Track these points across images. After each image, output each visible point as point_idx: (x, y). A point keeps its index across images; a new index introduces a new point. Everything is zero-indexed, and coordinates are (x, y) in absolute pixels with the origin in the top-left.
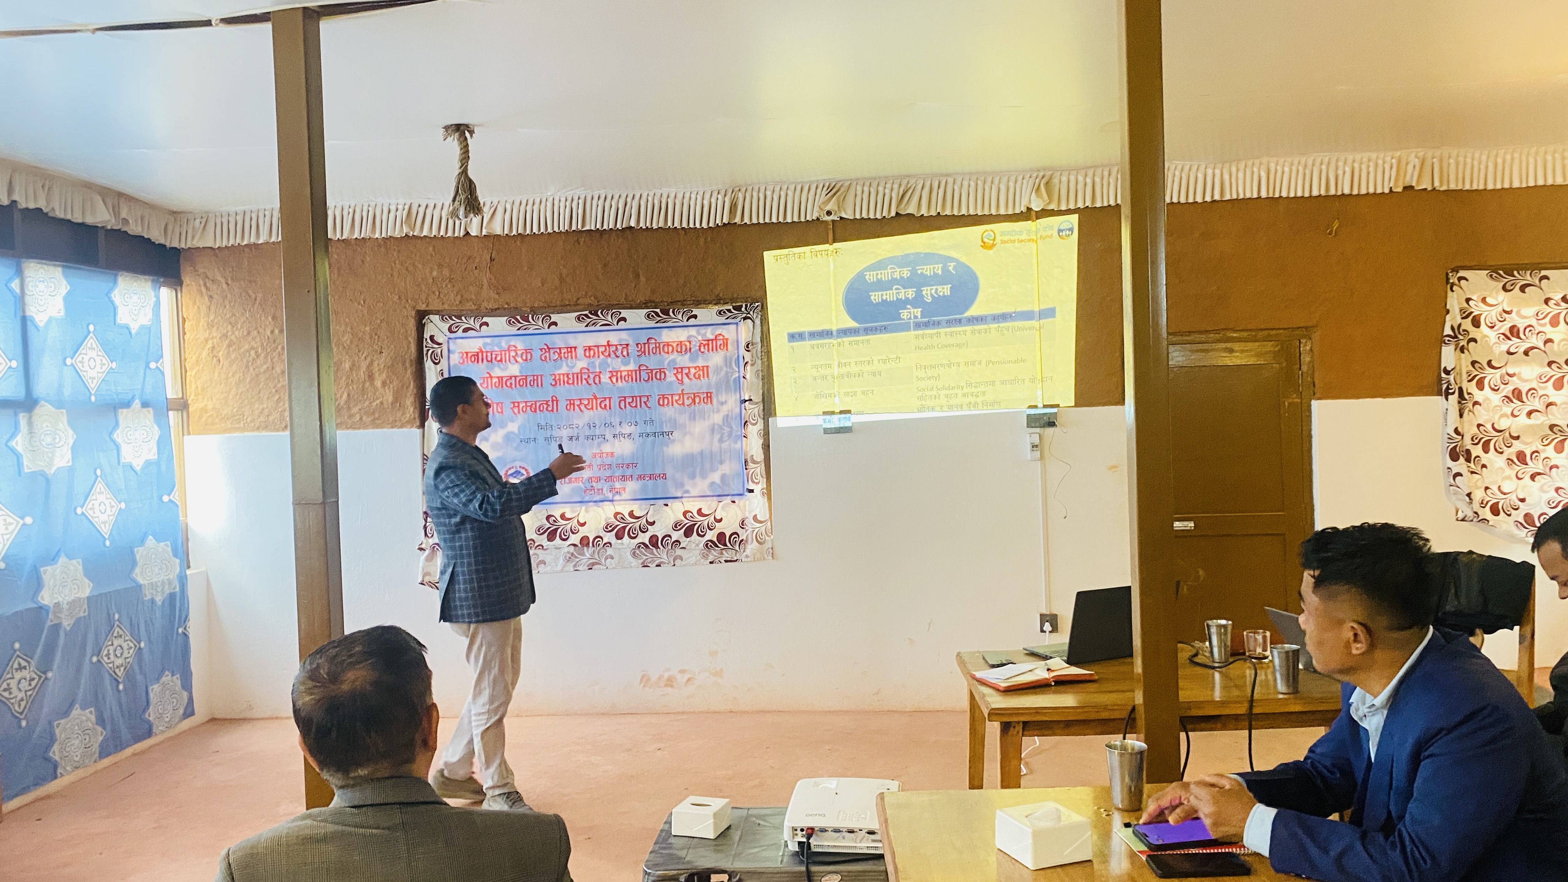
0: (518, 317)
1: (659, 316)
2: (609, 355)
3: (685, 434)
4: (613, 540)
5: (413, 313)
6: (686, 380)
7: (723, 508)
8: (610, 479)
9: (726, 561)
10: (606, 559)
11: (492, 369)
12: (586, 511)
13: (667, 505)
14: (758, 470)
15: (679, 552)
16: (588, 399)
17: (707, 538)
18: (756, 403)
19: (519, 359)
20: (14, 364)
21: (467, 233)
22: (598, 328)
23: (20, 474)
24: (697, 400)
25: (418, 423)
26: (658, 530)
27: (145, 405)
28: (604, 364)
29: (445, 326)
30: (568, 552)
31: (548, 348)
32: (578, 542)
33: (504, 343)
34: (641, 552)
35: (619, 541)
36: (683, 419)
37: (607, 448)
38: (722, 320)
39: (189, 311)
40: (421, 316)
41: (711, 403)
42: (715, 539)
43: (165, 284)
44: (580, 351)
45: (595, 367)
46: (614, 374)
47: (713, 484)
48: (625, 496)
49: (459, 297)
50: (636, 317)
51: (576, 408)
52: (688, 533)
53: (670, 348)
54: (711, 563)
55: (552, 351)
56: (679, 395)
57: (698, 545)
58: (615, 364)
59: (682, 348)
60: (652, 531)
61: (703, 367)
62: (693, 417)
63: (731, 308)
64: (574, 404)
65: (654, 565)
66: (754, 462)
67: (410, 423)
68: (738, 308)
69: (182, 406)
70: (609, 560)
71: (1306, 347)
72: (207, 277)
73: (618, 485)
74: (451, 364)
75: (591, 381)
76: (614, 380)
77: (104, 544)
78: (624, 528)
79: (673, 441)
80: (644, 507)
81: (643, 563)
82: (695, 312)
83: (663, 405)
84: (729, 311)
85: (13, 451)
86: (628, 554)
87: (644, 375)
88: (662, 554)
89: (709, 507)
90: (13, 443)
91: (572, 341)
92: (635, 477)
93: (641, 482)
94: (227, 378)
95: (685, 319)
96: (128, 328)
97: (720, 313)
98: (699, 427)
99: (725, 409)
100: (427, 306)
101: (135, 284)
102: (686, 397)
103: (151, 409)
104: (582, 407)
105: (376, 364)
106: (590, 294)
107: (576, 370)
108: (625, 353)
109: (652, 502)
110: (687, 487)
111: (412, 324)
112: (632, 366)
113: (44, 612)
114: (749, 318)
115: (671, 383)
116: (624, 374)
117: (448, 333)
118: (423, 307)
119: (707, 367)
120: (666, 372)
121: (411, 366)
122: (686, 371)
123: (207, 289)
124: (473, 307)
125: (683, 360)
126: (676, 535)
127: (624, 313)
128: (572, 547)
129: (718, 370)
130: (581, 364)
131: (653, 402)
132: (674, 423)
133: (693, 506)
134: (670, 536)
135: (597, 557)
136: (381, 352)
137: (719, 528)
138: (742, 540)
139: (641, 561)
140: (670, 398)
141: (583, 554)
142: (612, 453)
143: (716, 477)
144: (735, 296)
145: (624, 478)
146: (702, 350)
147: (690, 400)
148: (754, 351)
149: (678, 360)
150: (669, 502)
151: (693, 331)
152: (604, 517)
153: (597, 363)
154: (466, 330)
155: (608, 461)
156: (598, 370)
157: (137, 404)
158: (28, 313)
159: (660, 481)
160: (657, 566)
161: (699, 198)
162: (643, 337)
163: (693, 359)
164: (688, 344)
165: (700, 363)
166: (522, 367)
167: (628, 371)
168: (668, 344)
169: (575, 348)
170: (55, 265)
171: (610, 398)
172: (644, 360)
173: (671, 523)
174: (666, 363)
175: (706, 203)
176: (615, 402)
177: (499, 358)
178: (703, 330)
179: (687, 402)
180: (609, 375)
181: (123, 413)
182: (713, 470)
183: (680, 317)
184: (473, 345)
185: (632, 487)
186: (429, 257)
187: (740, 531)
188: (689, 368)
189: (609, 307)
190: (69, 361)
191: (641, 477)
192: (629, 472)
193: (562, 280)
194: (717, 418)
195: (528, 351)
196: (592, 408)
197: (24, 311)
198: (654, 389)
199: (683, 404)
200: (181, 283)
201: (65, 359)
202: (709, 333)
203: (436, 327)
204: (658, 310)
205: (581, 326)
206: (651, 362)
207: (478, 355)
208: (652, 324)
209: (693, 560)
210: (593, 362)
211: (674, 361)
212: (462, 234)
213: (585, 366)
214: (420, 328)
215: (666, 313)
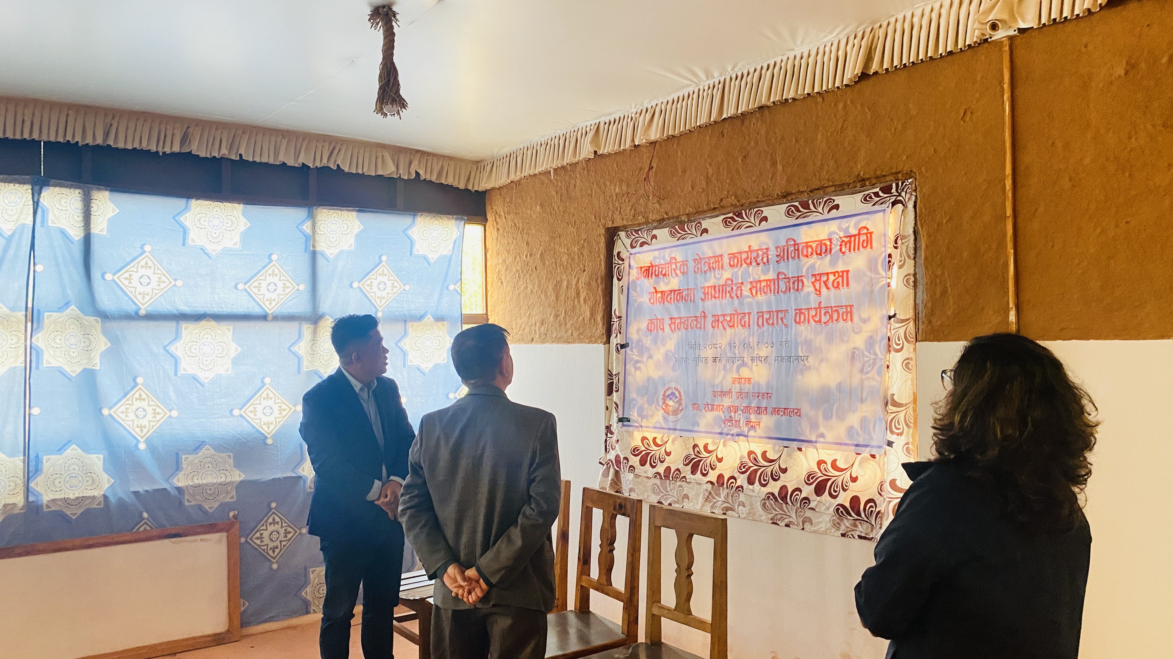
0: (677, 227)
1: (799, 211)
2: (751, 263)
3: (821, 360)
4: (745, 485)
5: (603, 231)
6: (824, 290)
7: (861, 463)
8: (747, 409)
9: (860, 537)
10: (739, 505)
11: (657, 283)
12: (724, 445)
13: (800, 449)
14: (902, 415)
15: (809, 514)
16: (730, 315)
17: (839, 501)
18: (903, 321)
19: (678, 272)
20: (302, 287)
21: (634, 144)
22: (743, 230)
24: (835, 316)
25: (605, 340)
26: (790, 481)
27: (439, 319)
28: (746, 274)
30: (706, 490)
31: (700, 259)
32: (714, 480)
33: (667, 255)
34: (771, 504)
35: (751, 487)
36: (820, 340)
38: (868, 207)
40: (611, 234)
41: (852, 320)
42: (847, 505)
43: (470, 221)
44: (726, 260)
45: (737, 278)
46: (754, 285)
47: (850, 429)
48: (760, 432)
50: (777, 214)
51: (720, 325)
52: (819, 490)
53: (810, 250)
54: (843, 535)
55: (703, 262)
56: (816, 309)
57: (828, 509)
58: (756, 273)
59: (822, 249)
60: (783, 480)
61: (843, 272)
62: (830, 339)
63: (877, 190)
64: (718, 321)
65: (783, 524)
67: (600, 339)
68: (887, 190)
70: (741, 507)
73: (753, 417)
75: (733, 295)
76: (754, 292)
78: (756, 471)
79: (809, 368)
80: (777, 447)
81: (772, 519)
82: (838, 200)
83: (799, 323)
84: (876, 194)
86: (759, 504)
87: (782, 286)
88: (792, 513)
89: (846, 461)
91: (720, 249)
92: (769, 410)
93: (775, 417)
95: (826, 210)
96: (425, 258)
97: (865, 200)
98: (837, 352)
99: (868, 328)
100: (613, 222)
101: (436, 222)
102: (823, 312)
103: (445, 323)
104: (725, 324)
105: (580, 281)
106: (731, 193)
107: (722, 282)
108: (765, 260)
109: (786, 443)
110: (822, 430)
111: (604, 243)
112: (771, 275)
113: (302, 482)
114: (900, 202)
115: (808, 294)
116: (763, 284)
117: (630, 249)
118: (610, 225)
119: (848, 271)
120: (805, 280)
121: (602, 283)
122: (824, 278)
123: (497, 224)
124: (643, 220)
125: (823, 264)
126: (807, 491)
127: (766, 211)
128: (710, 485)
129: (860, 275)
130: (727, 274)
131: (789, 319)
132: (810, 345)
133: (828, 456)
134: (800, 490)
135: (730, 501)
137: (854, 489)
138: (879, 512)
139: (771, 516)
140: (806, 313)
141: (719, 495)
142: (749, 379)
143: (853, 419)
144: (878, 173)
145: (759, 410)
146: (843, 250)
147: (828, 316)
148: (904, 248)
149: (817, 265)
150: (804, 446)
151: (833, 226)
152: (739, 455)
153: (740, 273)
154: (642, 245)
155: (747, 387)
156: (740, 281)
158: (318, 248)
159: (795, 418)
160: (787, 525)
161: (834, 49)
162: (783, 238)
163: (833, 263)
164: (828, 243)
165: (840, 267)
166: (680, 281)
167: (767, 280)
168: (807, 245)
169: (721, 256)
170: (349, 210)
171: (749, 314)
172: (782, 267)
173: (804, 474)
174: (804, 269)
176: (754, 317)
177: (663, 273)
178: (845, 223)
179: (824, 319)
180: (749, 286)
182: (852, 410)
183: (821, 211)
184: (646, 259)
185: (767, 421)
187: (877, 498)
188: (827, 274)
189: (751, 207)
190: (355, 285)
191: (776, 411)
192: (764, 404)
193: (708, 180)
194: (859, 341)
195: (685, 263)
196: (733, 326)
197: (314, 246)
198: (790, 302)
199: (820, 321)
200: (486, 220)
201: (352, 283)
203: (623, 243)
204: (797, 204)
205: (728, 231)
206: (790, 268)
207: (648, 270)
208: (793, 221)
209: (823, 527)
210: (737, 272)
211: (813, 266)
213: (730, 277)
214: (610, 245)
215: (806, 206)
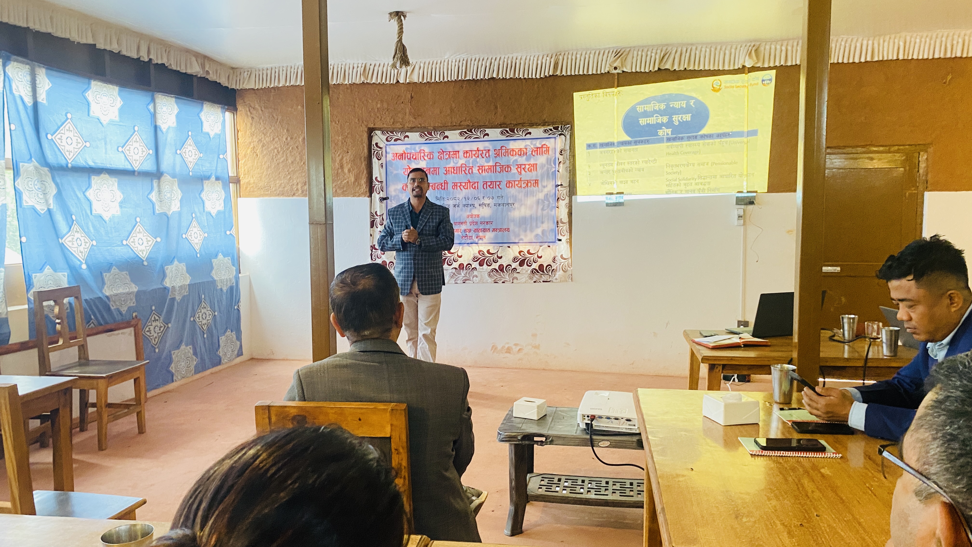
0: (426, 133)
1: (508, 133)
2: (478, 156)
3: (522, 205)
4: (478, 267)
5: (366, 129)
6: (523, 172)
7: (543, 250)
8: (476, 230)
9: (543, 281)
10: (473, 277)
11: (410, 163)
12: (463, 249)
13: (509, 247)
14: (565, 227)
15: (516, 275)
16: (465, 183)
17: (533, 267)
18: (565, 187)
19: (426, 158)
20: (151, 152)
21: (398, 82)
22: (472, 139)
23: (154, 214)
24: (529, 184)
25: (368, 194)
26: (504, 262)
27: (217, 179)
28: (475, 162)
29: (384, 138)
30: (452, 272)
31: (443, 152)
32: (457, 267)
33: (417, 148)
34: (494, 274)
35: (481, 267)
36: (521, 196)
37: (475, 212)
38: (546, 135)
39: (241, 126)
40: (371, 131)
41: (538, 186)
42: (537, 268)
43: (227, 110)
44: (461, 154)
45: (470, 164)
46: (481, 168)
47: (537, 235)
48: (485, 241)
49: (392, 120)
50: (495, 133)
51: (458, 188)
52: (521, 264)
53: (514, 153)
54: (535, 282)
55: (445, 154)
56: (519, 181)
57: (527, 271)
58: (482, 161)
59: (521, 153)
60: (500, 262)
61: (534, 164)
62: (526, 195)
63: (552, 128)
64: (457, 185)
65: (501, 282)
66: (563, 223)
67: (363, 194)
68: (556, 128)
69: (237, 181)
70: (475, 278)
71: (923, 157)
72: (251, 106)
73: (481, 234)
74: (388, 160)
75: (467, 172)
76: (481, 171)
77: (197, 256)
78: (484, 259)
79: (515, 209)
80: (496, 247)
81: (494, 280)
82: (530, 130)
83: (509, 187)
84: (551, 130)
85: (151, 201)
86: (486, 275)
87: (498, 169)
88: (506, 276)
89: (534, 250)
90: (150, 196)
91: (457, 147)
92: (491, 230)
93: (494, 233)
94: (262, 165)
95: (524, 134)
96: (208, 134)
97: (545, 131)
98: (530, 201)
99: (546, 190)
100: (374, 125)
101: (212, 109)
102: (522, 182)
103: (220, 181)
104: (462, 187)
105: (345, 159)
106: (468, 119)
107: (459, 165)
108: (487, 155)
109: (501, 245)
110: (522, 237)
111: (365, 136)
112: (491, 163)
113: (167, 291)
114: (563, 134)
115: (514, 174)
116: (486, 168)
117: (386, 142)
118: (372, 126)
119: (536, 164)
120: (512, 167)
121: (365, 160)
122: (524, 167)
123: (251, 113)
124: (401, 126)
125: (522, 160)
126: (514, 265)
127: (488, 131)
128: (454, 270)
129: (543, 166)
130: (462, 161)
131: (503, 185)
132: (515, 198)
133: (525, 248)
134: (511, 265)
135: (468, 275)
136: (348, 152)
137: (540, 261)
138: (553, 270)
139: (493, 279)
140: (513, 183)
141: (460, 274)
142: (478, 215)
143: (539, 231)
144: (555, 120)
145: (484, 230)
146: (533, 154)
147: (525, 185)
148: (565, 155)
149: (518, 160)
150: (511, 245)
151: (528, 142)
152: (472, 253)
153: (471, 161)
154: (396, 140)
155: (476, 219)
156: (471, 165)
157: (213, 178)
158: (158, 124)
159: (506, 233)
160: (503, 282)
161: (536, 59)
162: (498, 145)
163: (528, 159)
164: (525, 150)
165: (532, 162)
166: (427, 163)
167: (489, 166)
168: (513, 150)
169: (458, 151)
170: (171, 97)
171: (478, 182)
172: (498, 160)
173: (512, 258)
174: (511, 161)
175: (539, 62)
176: (481, 185)
177: (414, 157)
178: (534, 142)
179: (523, 186)
180: (477, 168)
181: (206, 183)
182: (537, 227)
183: (521, 134)
184: (400, 149)
185: (489, 235)
186: (375, 96)
187: (552, 264)
188: (525, 165)
189: (479, 127)
190: (178, 152)
191: (494, 230)
192: (487, 227)
193: (452, 110)
194: (541, 196)
195: (431, 153)
196: (467, 188)
197: (156, 123)
198: (503, 177)
199: (521, 187)
200: (236, 109)
201: (176, 150)
202: (538, 144)
203: (379, 138)
204: (508, 129)
205: (462, 139)
206: (503, 161)
207: (402, 155)
208: (504, 138)
209: (524, 280)
210: (469, 161)
211: (516, 160)
212: (395, 82)
213: (464, 163)
214: (370, 138)
215: (513, 131)
